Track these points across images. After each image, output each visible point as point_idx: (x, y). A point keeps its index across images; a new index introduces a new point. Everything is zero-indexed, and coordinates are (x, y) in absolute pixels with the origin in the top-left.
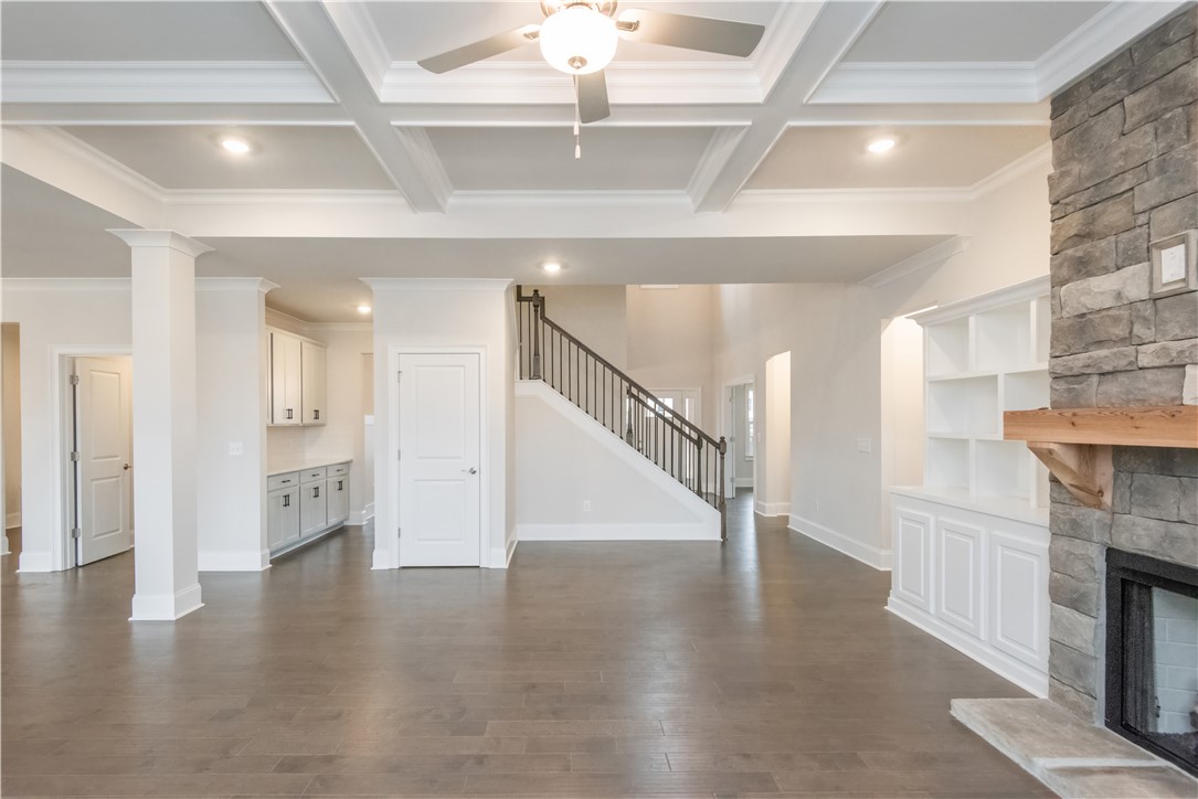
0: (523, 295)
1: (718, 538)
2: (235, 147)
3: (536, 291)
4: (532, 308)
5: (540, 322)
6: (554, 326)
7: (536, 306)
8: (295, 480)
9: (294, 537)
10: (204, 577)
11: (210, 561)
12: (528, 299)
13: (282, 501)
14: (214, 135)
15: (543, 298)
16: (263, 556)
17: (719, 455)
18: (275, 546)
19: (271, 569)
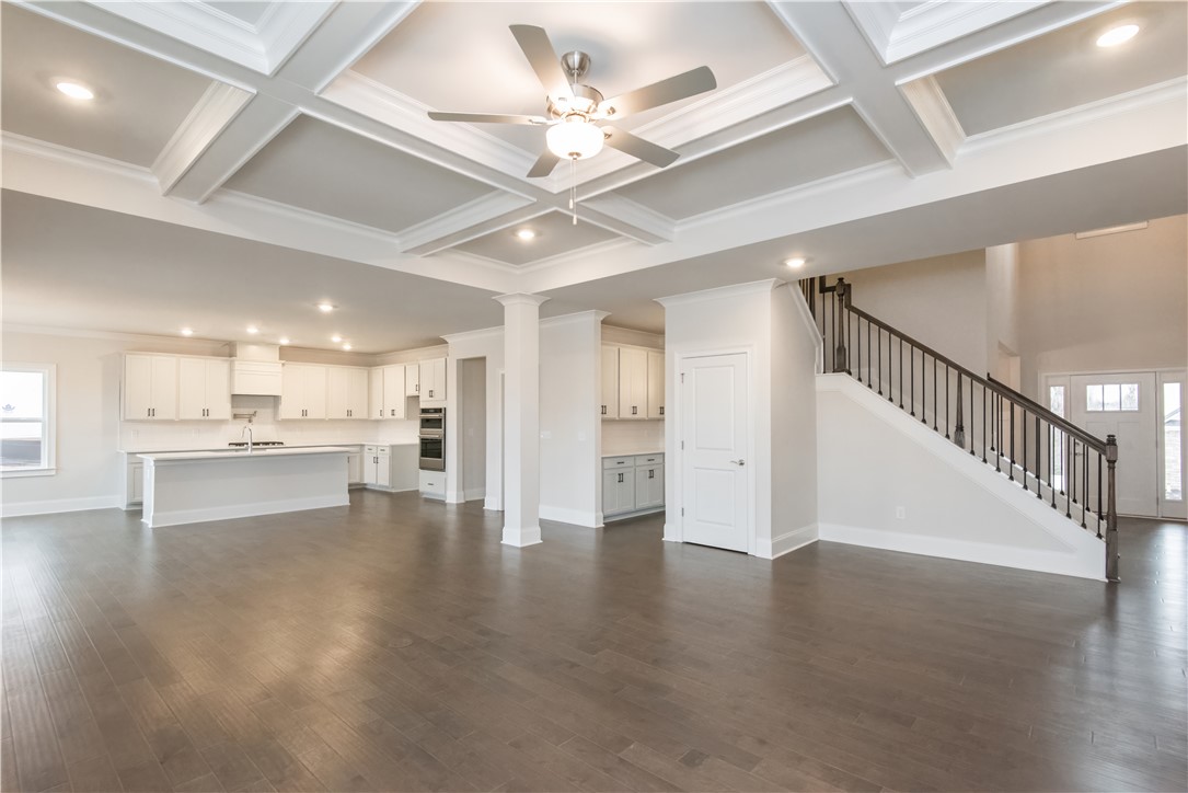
0: (827, 285)
1: (1101, 576)
2: (526, 236)
3: (841, 280)
4: (836, 298)
5: (845, 311)
6: (861, 314)
7: (840, 295)
8: (629, 462)
9: (630, 507)
10: (543, 523)
11: (549, 513)
12: (832, 289)
13: (617, 478)
14: (514, 230)
15: (849, 285)
16: (597, 518)
17: (1105, 464)
18: (609, 512)
19: (604, 528)
